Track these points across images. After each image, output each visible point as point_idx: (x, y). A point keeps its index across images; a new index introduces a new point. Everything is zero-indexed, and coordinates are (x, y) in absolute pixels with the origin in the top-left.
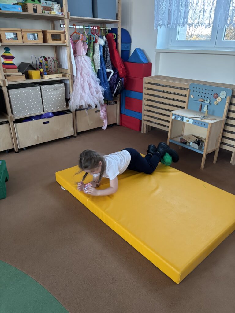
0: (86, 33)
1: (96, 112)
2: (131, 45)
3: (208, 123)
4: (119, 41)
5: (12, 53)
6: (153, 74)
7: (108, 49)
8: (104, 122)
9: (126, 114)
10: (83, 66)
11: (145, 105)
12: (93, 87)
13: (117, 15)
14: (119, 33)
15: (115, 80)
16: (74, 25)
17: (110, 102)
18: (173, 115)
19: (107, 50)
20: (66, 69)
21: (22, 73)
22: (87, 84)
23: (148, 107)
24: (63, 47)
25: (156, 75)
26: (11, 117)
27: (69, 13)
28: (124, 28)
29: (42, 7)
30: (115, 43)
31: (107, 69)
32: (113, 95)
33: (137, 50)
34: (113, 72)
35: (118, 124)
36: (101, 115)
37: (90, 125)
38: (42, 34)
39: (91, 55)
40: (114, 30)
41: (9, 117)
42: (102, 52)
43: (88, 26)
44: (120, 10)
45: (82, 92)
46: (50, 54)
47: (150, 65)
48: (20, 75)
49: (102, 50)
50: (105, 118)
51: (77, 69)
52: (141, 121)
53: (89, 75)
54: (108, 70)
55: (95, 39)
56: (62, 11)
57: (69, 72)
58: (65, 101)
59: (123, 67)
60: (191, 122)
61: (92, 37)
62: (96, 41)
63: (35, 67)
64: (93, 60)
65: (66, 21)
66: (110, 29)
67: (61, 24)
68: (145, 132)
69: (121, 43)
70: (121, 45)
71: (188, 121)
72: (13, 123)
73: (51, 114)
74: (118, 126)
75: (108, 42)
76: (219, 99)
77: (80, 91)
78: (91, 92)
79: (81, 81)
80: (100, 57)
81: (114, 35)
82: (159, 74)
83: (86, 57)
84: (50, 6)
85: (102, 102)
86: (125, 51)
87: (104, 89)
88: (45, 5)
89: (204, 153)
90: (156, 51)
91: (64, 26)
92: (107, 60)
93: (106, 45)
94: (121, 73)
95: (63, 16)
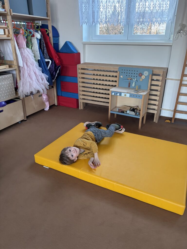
0: (23, 28)
1: (39, 96)
2: (59, 38)
3: (142, 95)
4: (51, 35)
6: (82, 62)
8: (46, 104)
9: (62, 96)
10: (27, 57)
11: (80, 86)
12: (38, 75)
13: (47, 14)
14: (50, 28)
15: (53, 68)
18: (112, 92)
19: (43, 43)
20: (10, 60)
22: (33, 73)
23: (83, 88)
27: (11, 10)
28: (54, 25)
30: (48, 37)
31: (45, 59)
33: (67, 42)
34: (50, 61)
35: (56, 104)
36: (43, 99)
37: (35, 108)
39: (30, 47)
40: (45, 26)
44: (49, 9)
45: (30, 80)
47: (79, 54)
49: (39, 42)
50: (47, 101)
53: (33, 65)
54: (46, 60)
55: (32, 33)
56: (3, 7)
58: (14, 89)
59: (57, 57)
60: (128, 95)
62: (33, 36)
65: (9, 18)
66: (41, 25)
68: (82, 108)
69: (53, 37)
70: (53, 38)
71: (125, 95)
73: (3, 103)
74: (56, 106)
75: (43, 36)
76: (143, 77)
77: (28, 79)
78: (37, 80)
79: (27, 70)
80: (38, 49)
81: (47, 31)
82: (86, 62)
83: (28, 49)
86: (55, 43)
89: (140, 117)
90: (83, 43)
91: (7, 22)
92: (44, 52)
93: (42, 38)
94: (57, 62)
95: (6, 13)
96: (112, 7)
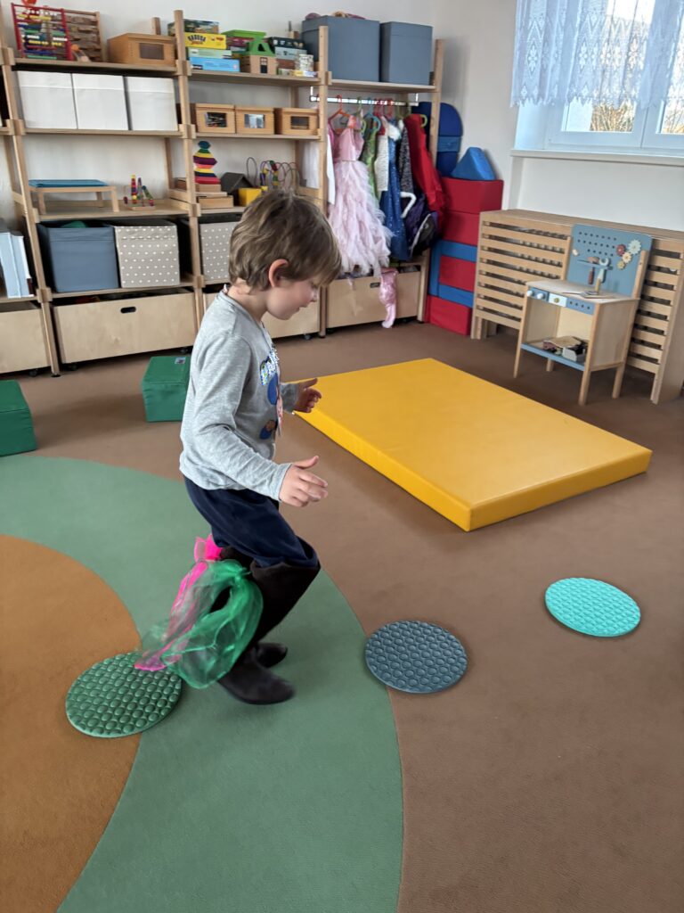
0: (362, 115)
1: (372, 285)
2: (461, 140)
3: (593, 304)
4: (434, 130)
5: (213, 153)
6: (505, 206)
7: (408, 148)
8: (388, 309)
9: (440, 295)
10: (350, 183)
11: (481, 273)
12: (367, 227)
13: (432, 76)
14: (435, 113)
15: (418, 215)
16: (338, 97)
17: (406, 265)
18: (529, 288)
19: (406, 150)
20: (314, 187)
21: (228, 194)
22: (356, 220)
23: (488, 278)
24: (312, 143)
25: (511, 208)
26: (199, 279)
27: (330, 73)
28: (448, 101)
29: (278, 60)
30: (425, 136)
31: (402, 190)
32: (412, 247)
33: (471, 151)
34: (414, 198)
35: (420, 318)
36: (382, 294)
37: (356, 314)
38: (272, 115)
39: (369, 160)
40: (424, 108)
41: (195, 278)
42: (393, 155)
43: (369, 99)
44: (440, 64)
46: (284, 157)
47: (499, 185)
48: (224, 197)
49: (393, 149)
50: (391, 302)
51: (337, 188)
52: (470, 311)
53: (361, 203)
54: (404, 194)
55: (380, 125)
56: (315, 68)
57: (320, 195)
59: (437, 189)
60: (563, 302)
61: (375, 121)
62: (382, 132)
63: (252, 182)
64: (373, 172)
65: (323, 90)
66: (417, 105)
67: (312, 93)
68: (479, 337)
69: (439, 135)
70: (439, 139)
71: (557, 300)
72: (201, 290)
74: (419, 322)
75: (409, 133)
76: (626, 257)
78: (363, 239)
79: (343, 214)
80: (388, 165)
81: (423, 119)
82: (520, 206)
83: (359, 165)
84: (292, 58)
85: (386, 262)
86: (445, 152)
87: (391, 234)
88: (283, 57)
89: (586, 369)
90: (513, 155)
91: (318, 99)
92: (403, 172)
93: (404, 139)
94: (433, 200)
95: (316, 80)
96: (593, 57)
